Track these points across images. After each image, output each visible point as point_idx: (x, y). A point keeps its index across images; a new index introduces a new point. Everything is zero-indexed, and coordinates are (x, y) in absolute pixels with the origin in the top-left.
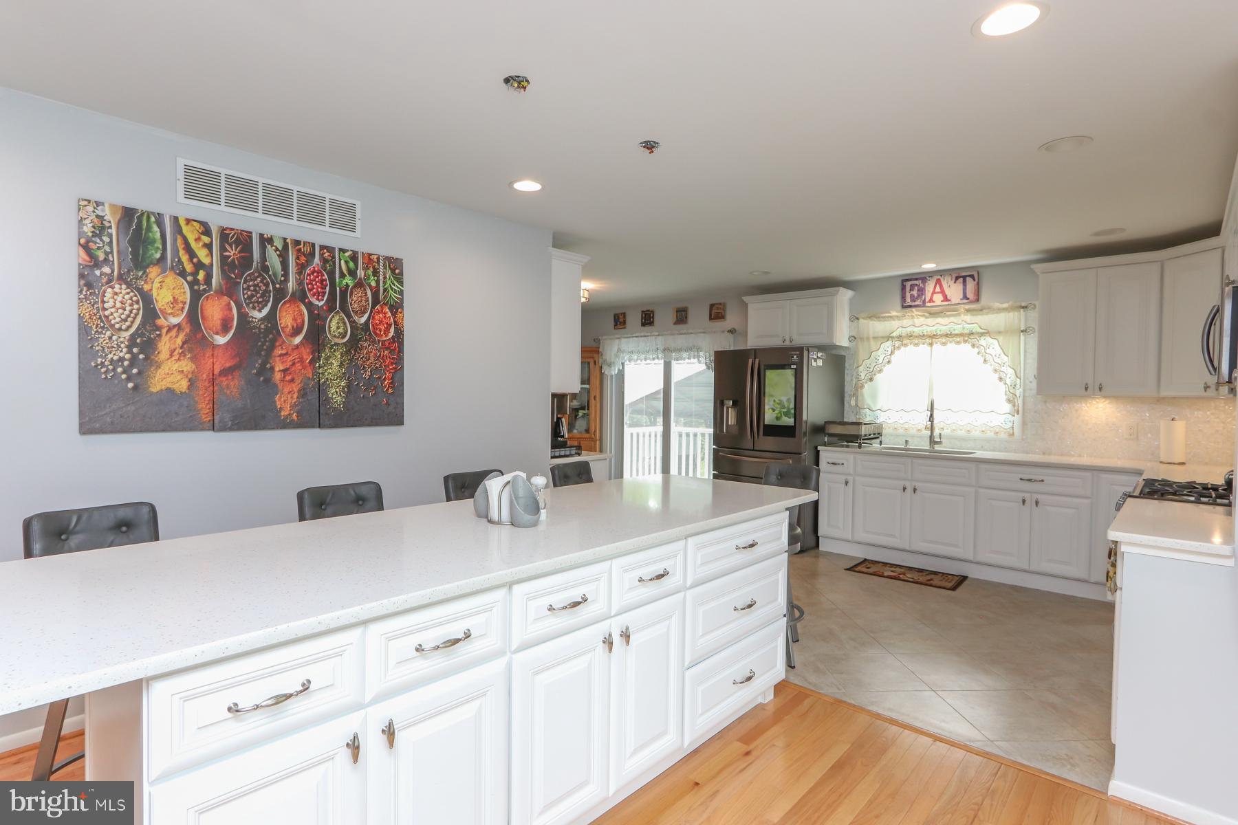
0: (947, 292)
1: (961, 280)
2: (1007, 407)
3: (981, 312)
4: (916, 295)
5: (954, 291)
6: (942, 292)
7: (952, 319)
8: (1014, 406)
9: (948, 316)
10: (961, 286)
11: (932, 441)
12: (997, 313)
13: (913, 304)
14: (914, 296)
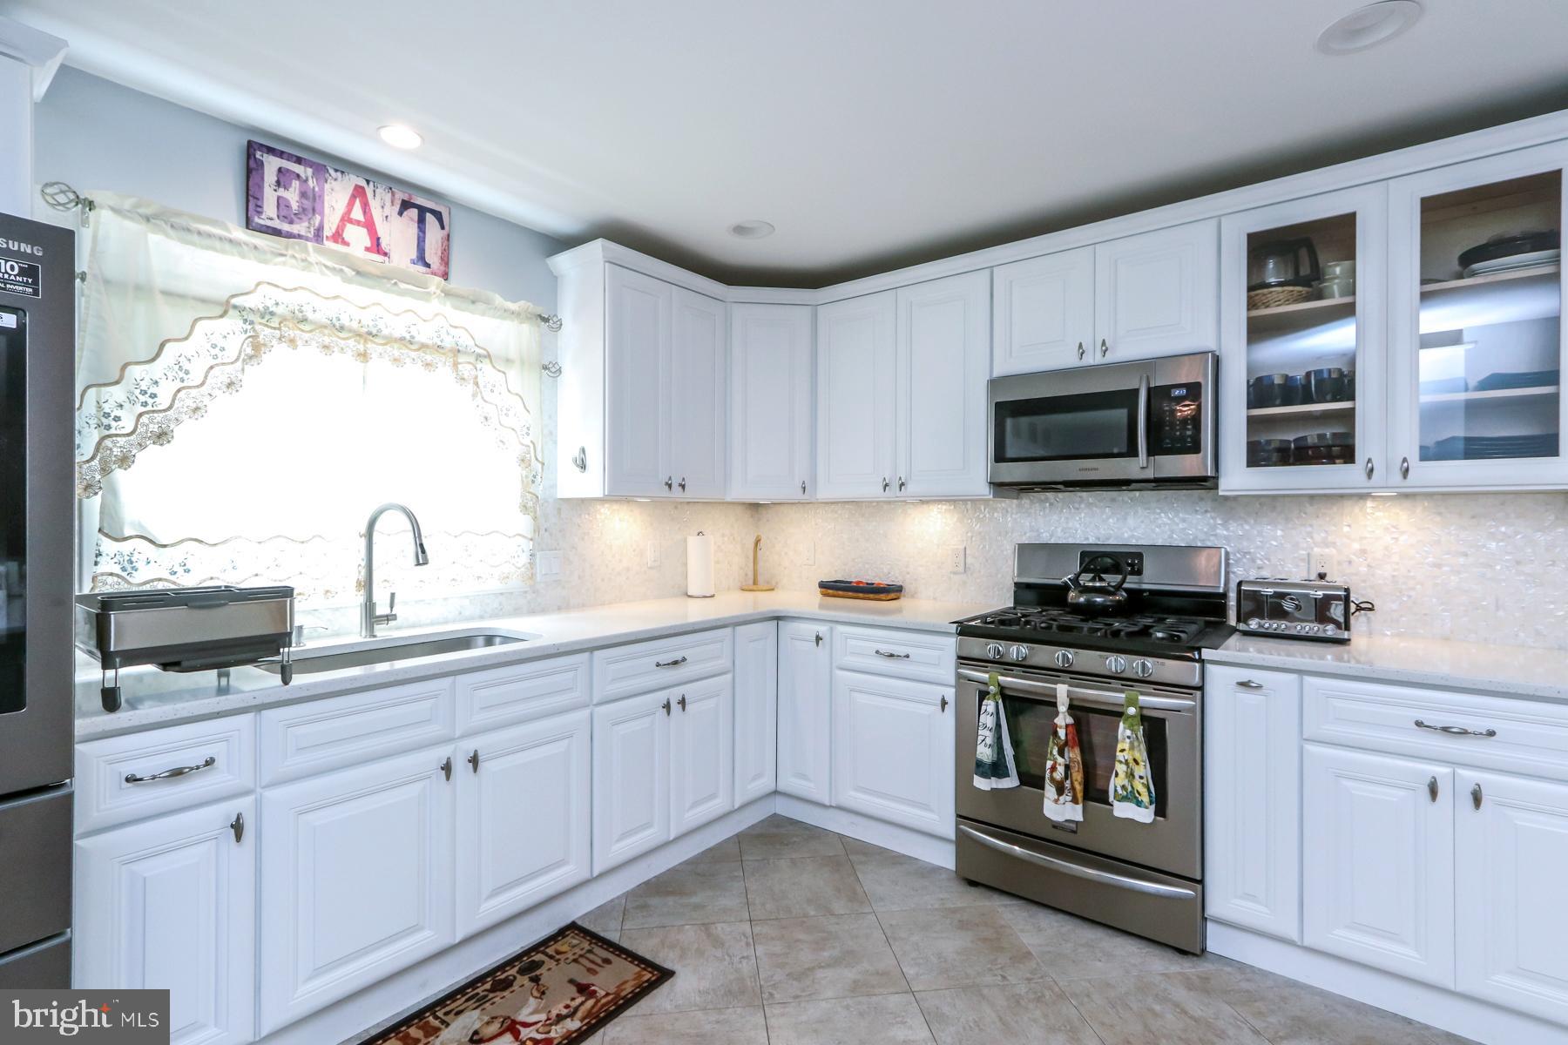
0: (382, 229)
1: (414, 213)
2: (524, 523)
3: (472, 307)
4: (295, 206)
5: (398, 232)
6: (370, 225)
7: (408, 302)
8: (535, 518)
9: (403, 293)
10: (413, 229)
11: (371, 617)
12: (500, 317)
13: (285, 227)
14: (288, 206)
